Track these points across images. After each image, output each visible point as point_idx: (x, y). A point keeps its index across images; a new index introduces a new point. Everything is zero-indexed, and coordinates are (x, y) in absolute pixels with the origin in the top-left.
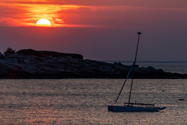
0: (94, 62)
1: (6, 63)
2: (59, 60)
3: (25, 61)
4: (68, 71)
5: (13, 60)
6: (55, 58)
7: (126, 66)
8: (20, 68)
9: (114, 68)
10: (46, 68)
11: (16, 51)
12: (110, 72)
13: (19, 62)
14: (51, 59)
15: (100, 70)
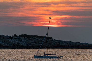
0: (58, 40)
1: (12, 41)
2: (40, 40)
3: (23, 40)
4: (44, 45)
5: (16, 40)
6: (38, 39)
7: (74, 43)
8: (19, 43)
9: (67, 43)
10: (33, 44)
11: (18, 35)
12: (65, 45)
13: (19, 40)
14: (36, 39)
15: (60, 44)
